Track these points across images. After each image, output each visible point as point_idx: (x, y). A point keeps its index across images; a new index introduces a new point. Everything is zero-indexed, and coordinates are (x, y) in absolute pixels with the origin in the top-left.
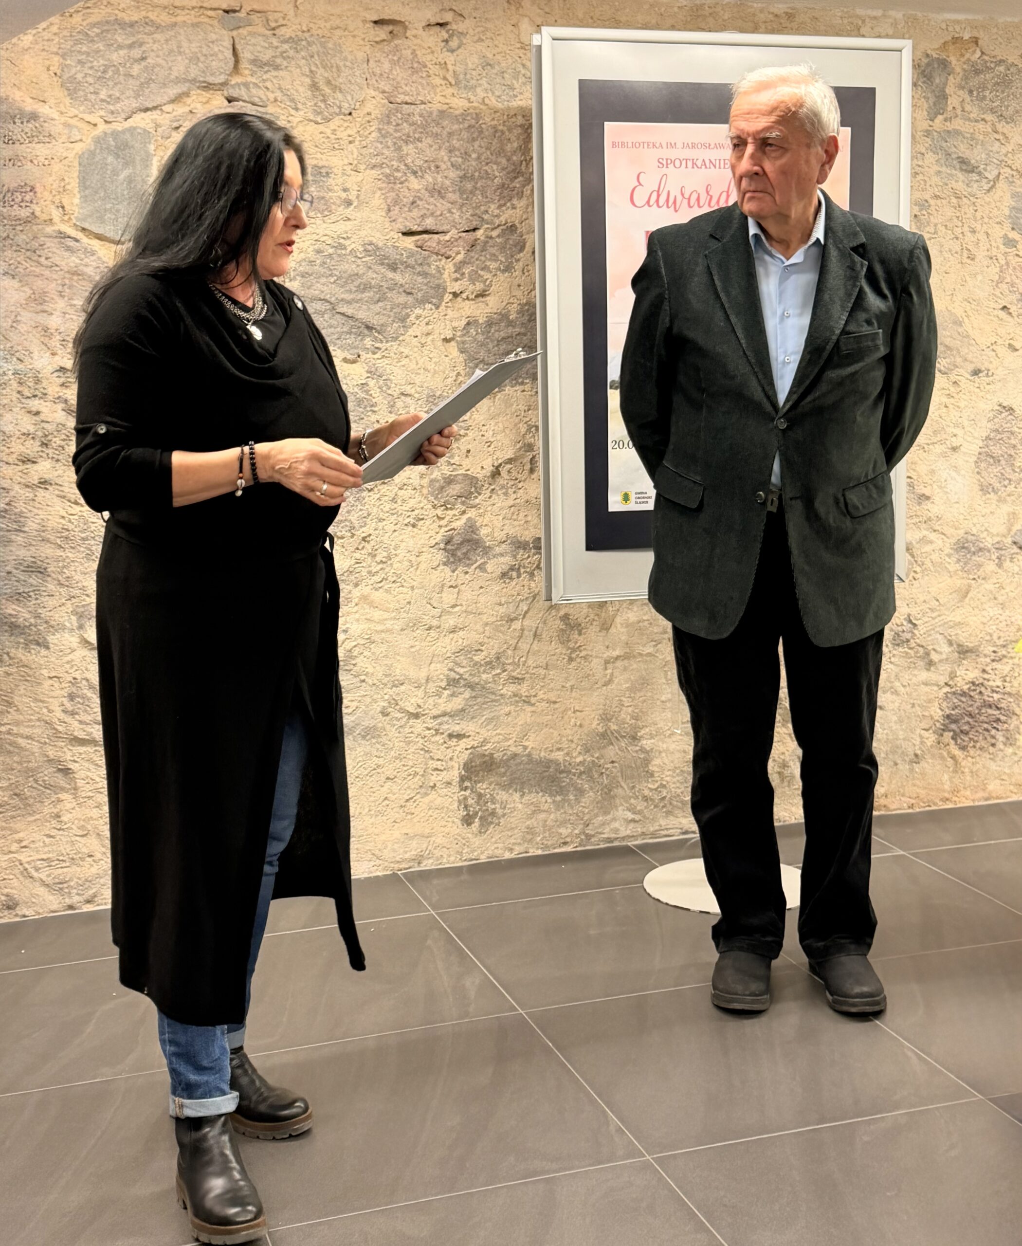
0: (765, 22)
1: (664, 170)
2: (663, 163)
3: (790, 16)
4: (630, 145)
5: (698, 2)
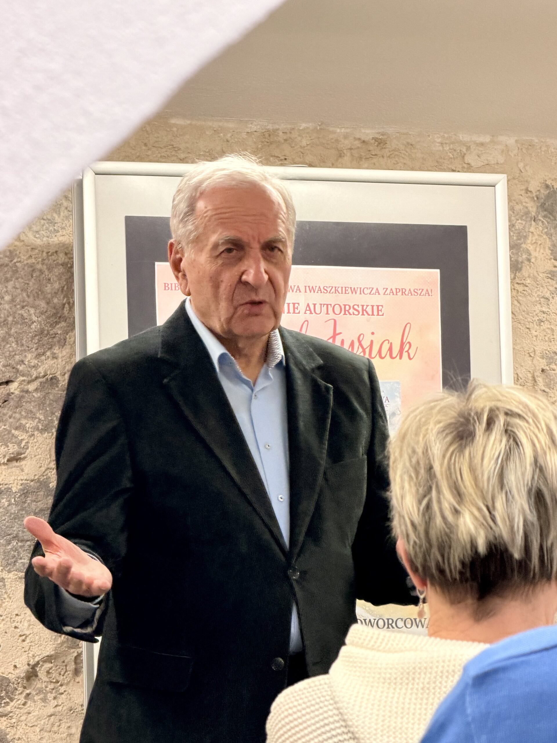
0: (351, 149)
3: (380, 142)
5: (270, 127)
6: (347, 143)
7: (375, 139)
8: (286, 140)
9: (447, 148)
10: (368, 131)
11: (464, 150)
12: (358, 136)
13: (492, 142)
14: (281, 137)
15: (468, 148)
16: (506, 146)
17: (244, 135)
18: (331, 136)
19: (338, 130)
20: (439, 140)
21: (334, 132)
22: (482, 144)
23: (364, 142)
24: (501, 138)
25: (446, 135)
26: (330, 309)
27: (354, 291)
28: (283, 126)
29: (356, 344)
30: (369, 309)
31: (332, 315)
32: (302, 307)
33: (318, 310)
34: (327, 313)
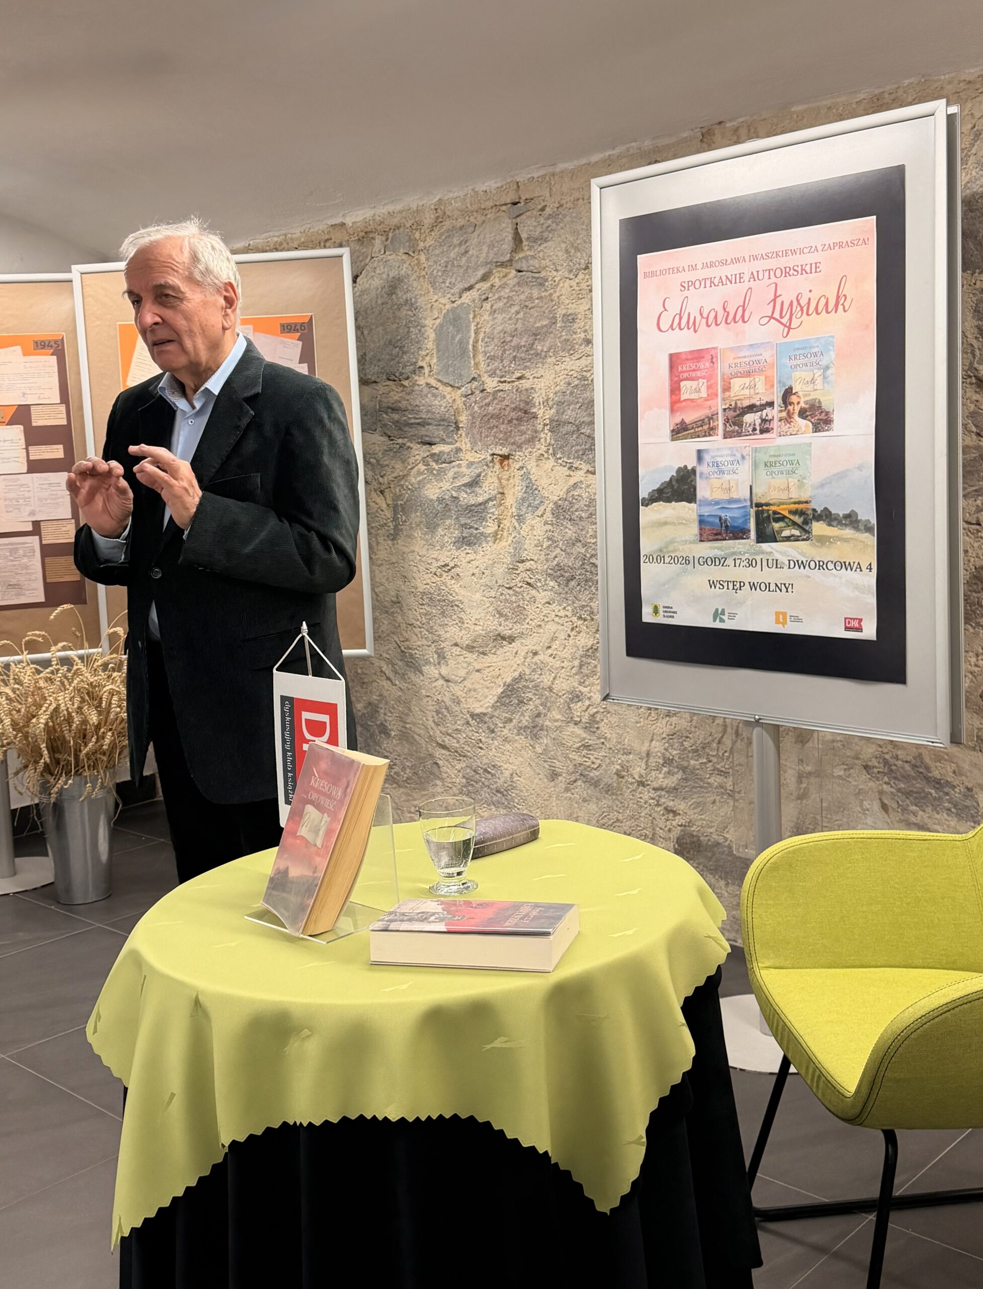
1: (686, 293)
2: (685, 286)
4: (658, 273)
26: (772, 273)
27: (794, 252)
29: (795, 303)
30: (808, 269)
31: (773, 279)
32: (746, 277)
33: (761, 277)
34: (769, 278)
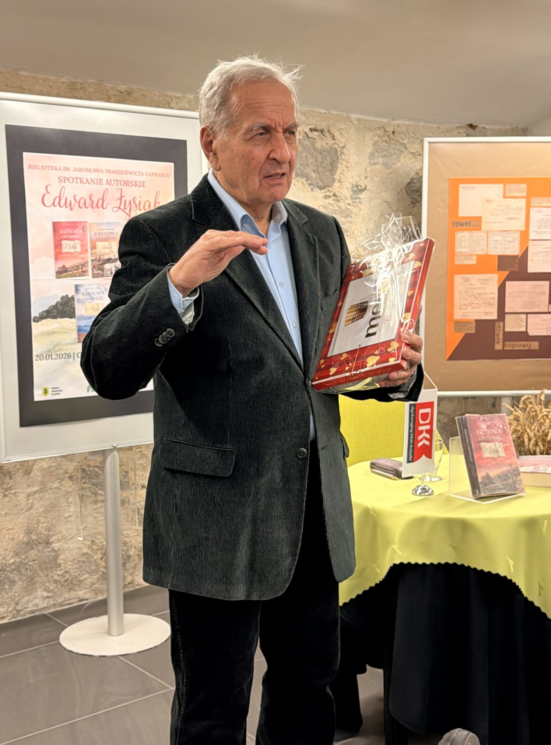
0: (114, 96)
1: (63, 184)
2: (61, 180)
3: (129, 93)
4: (40, 167)
5: (73, 80)
6: (112, 92)
7: (126, 91)
8: (81, 88)
9: (161, 99)
10: (123, 87)
11: (170, 100)
12: (118, 89)
13: (183, 97)
14: (79, 86)
15: (172, 99)
16: (190, 99)
17: (59, 84)
18: (105, 88)
19: (108, 85)
20: (158, 94)
21: (105, 86)
22: (178, 98)
23: (121, 92)
24: (188, 95)
25: (161, 92)
26: (119, 183)
27: (131, 173)
28: (80, 80)
29: (132, 202)
30: (138, 184)
31: (120, 186)
32: (104, 181)
33: (112, 183)
34: (117, 185)
